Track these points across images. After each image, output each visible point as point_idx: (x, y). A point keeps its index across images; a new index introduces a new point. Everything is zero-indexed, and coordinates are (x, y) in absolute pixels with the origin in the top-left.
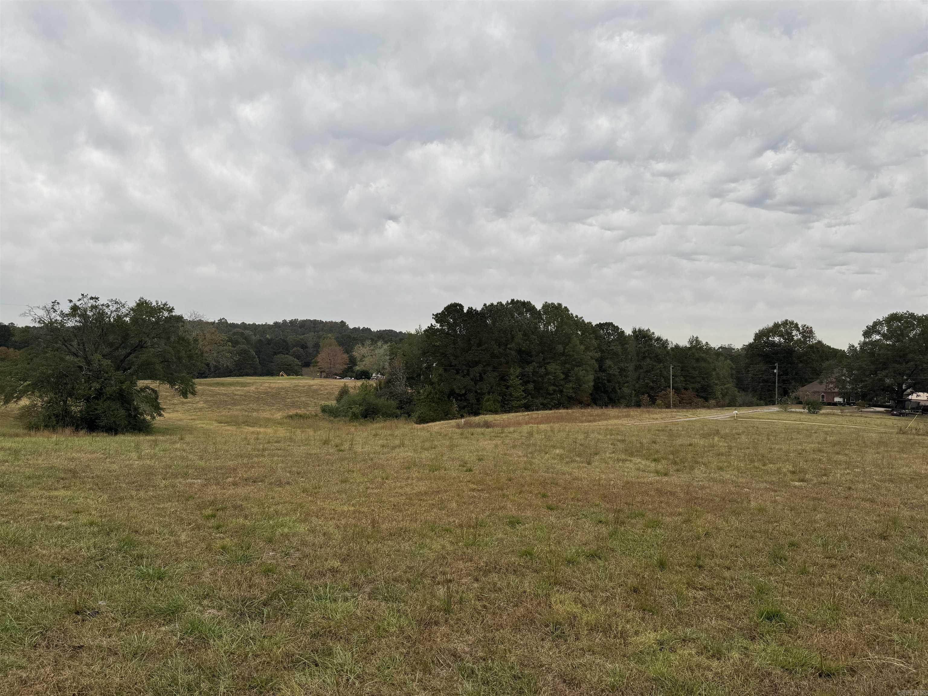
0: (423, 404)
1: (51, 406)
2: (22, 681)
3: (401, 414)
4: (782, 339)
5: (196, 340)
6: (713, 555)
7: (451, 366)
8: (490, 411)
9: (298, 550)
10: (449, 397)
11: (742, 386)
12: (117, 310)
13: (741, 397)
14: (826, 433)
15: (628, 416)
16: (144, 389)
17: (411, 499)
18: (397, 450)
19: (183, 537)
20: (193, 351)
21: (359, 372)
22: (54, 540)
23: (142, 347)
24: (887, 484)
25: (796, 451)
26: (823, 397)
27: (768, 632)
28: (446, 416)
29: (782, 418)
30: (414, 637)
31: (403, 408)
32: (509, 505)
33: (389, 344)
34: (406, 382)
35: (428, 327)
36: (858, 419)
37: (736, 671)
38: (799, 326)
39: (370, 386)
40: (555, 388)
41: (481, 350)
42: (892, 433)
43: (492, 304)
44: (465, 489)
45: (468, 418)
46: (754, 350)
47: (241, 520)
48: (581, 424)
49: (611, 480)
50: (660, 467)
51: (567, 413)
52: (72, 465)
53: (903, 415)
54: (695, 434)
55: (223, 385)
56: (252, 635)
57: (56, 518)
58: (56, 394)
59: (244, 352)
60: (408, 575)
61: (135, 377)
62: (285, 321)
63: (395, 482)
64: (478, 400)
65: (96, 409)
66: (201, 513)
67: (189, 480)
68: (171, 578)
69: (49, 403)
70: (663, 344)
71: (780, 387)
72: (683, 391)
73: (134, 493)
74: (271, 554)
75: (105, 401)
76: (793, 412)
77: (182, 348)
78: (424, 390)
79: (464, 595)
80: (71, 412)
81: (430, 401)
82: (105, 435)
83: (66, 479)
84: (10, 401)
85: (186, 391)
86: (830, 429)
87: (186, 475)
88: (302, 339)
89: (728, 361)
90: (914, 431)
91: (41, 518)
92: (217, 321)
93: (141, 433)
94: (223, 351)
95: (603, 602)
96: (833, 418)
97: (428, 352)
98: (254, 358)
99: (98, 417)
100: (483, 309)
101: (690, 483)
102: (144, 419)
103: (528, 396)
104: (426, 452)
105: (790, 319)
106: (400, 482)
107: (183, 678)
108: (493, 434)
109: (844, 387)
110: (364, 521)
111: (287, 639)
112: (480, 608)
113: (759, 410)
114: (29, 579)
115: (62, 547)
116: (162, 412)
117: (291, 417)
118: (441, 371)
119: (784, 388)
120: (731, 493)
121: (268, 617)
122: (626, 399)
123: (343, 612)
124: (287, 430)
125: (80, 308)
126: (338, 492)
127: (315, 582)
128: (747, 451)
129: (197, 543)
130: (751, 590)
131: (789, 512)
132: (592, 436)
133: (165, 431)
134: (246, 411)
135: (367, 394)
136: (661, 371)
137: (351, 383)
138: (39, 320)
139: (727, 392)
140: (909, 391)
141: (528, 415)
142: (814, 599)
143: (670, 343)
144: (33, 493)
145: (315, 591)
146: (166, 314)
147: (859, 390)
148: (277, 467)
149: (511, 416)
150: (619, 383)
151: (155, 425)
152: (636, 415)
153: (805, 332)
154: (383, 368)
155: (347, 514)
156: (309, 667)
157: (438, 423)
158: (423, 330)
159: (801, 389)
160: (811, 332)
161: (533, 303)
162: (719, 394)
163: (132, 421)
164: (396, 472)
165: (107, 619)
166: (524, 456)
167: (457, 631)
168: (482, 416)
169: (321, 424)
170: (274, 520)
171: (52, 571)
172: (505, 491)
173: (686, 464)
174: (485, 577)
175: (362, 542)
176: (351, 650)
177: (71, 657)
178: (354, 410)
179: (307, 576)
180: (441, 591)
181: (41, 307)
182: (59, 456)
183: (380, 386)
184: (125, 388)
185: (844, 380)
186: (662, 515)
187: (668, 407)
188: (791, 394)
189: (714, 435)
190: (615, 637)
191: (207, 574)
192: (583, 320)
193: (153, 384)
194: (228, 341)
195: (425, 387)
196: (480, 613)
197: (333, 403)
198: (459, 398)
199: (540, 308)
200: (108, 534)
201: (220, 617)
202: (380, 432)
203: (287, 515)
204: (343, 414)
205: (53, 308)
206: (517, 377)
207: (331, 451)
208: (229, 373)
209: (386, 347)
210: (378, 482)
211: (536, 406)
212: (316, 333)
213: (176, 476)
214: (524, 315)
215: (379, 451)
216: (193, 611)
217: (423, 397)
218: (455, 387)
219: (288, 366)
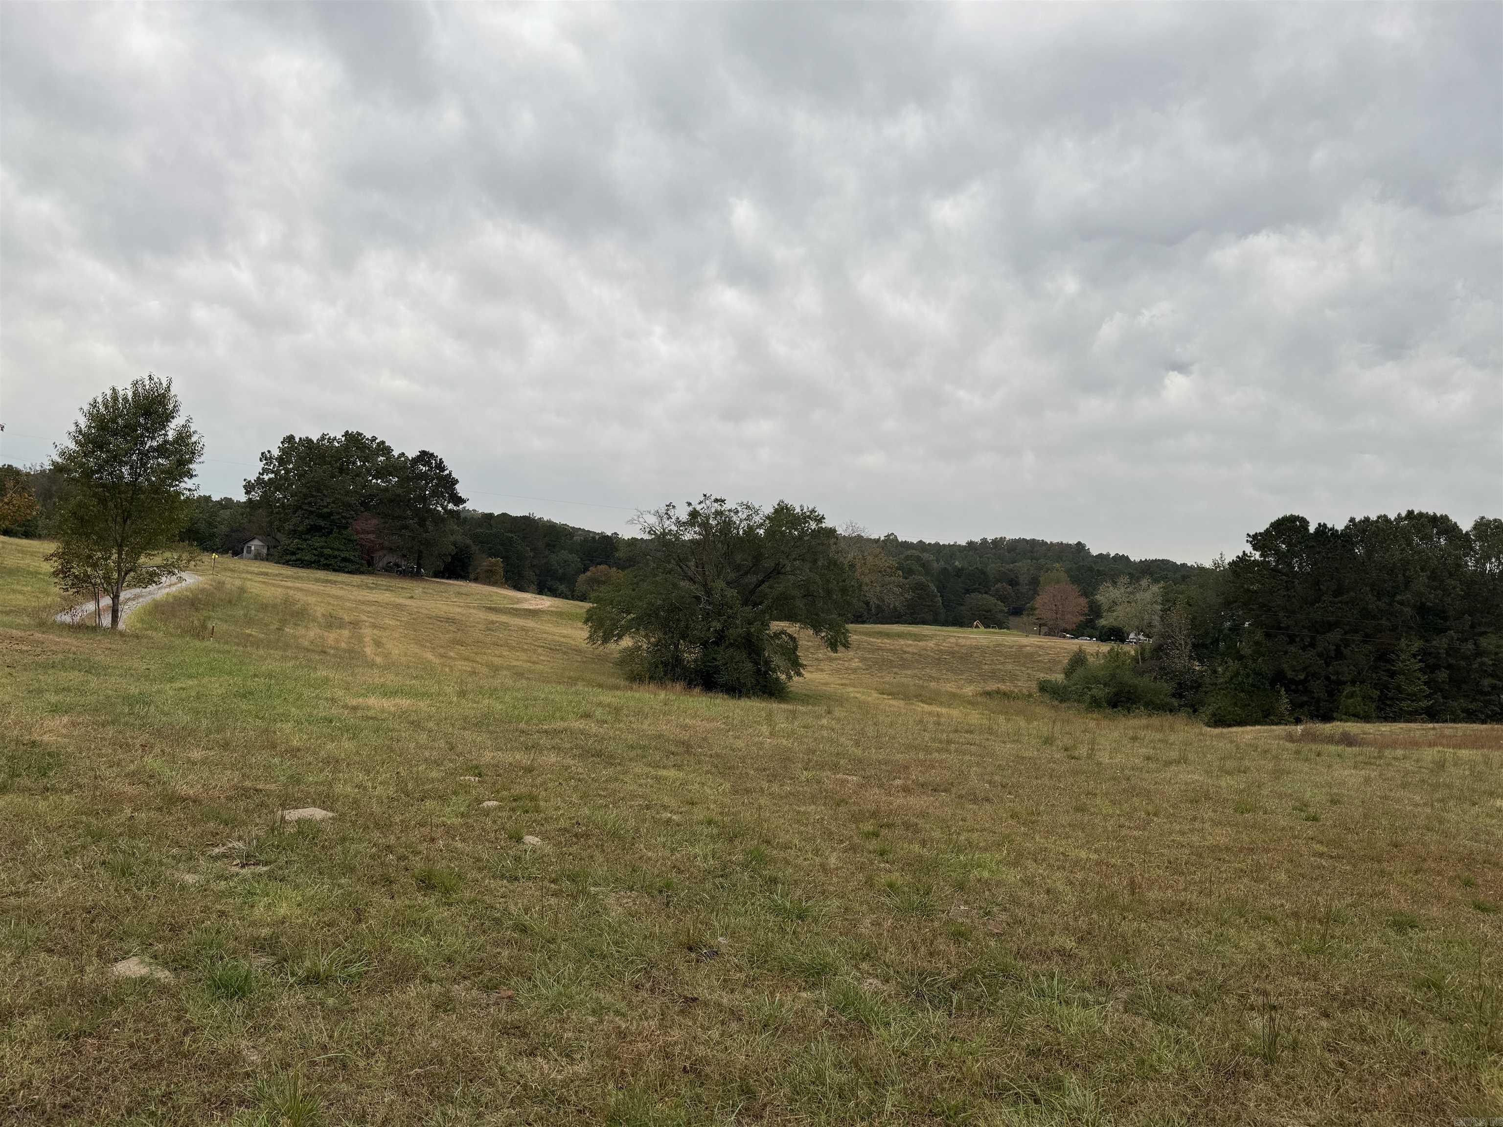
0: (1223, 692)
1: (658, 650)
2: (620, 1033)
3: (1180, 706)
5: (852, 566)
7: (1280, 628)
8: (1354, 715)
9: (1005, 910)
10: (1273, 684)
12: (748, 518)
16: (780, 634)
17: (1200, 856)
18: (1173, 768)
19: (833, 861)
20: (847, 582)
21: (1105, 629)
22: (663, 839)
23: (779, 573)
30: (1206, 1091)
31: (1184, 697)
32: (1393, 892)
33: (1162, 584)
34: (1191, 651)
35: (1238, 557)
39: (1125, 653)
40: (1494, 681)
41: (1340, 602)
43: (1367, 519)
44: (1304, 850)
45: (1310, 725)
47: (916, 848)
52: (685, 736)
55: (888, 635)
56: (934, 1032)
57: (665, 808)
58: (665, 634)
59: (920, 587)
60: (1196, 984)
61: (767, 616)
62: (984, 541)
63: (1171, 823)
64: (1331, 694)
65: (715, 659)
66: (858, 827)
67: (840, 776)
68: (816, 920)
69: (657, 645)
73: (765, 785)
74: (962, 907)
75: (727, 647)
77: (833, 577)
78: (1226, 669)
79: (1301, 1037)
80: (684, 661)
81: (1236, 689)
82: (726, 696)
83: (677, 754)
84: (609, 640)
85: (836, 641)
87: (835, 768)
88: (1011, 570)
91: (647, 805)
92: (882, 538)
93: (773, 699)
94: (890, 583)
97: (1235, 602)
98: (936, 596)
99: (717, 670)
100: (1347, 527)
102: (777, 679)
103: (1434, 693)
104: (1228, 777)
106: (1180, 823)
107: (833, 1076)
108: (1360, 758)
110: (1115, 880)
111: (989, 1049)
112: (1332, 1066)
114: (631, 889)
115: (673, 850)
116: (801, 670)
117: (988, 694)
118: (1259, 636)
121: (959, 1008)
123: (1080, 1023)
124: (983, 714)
125: (700, 515)
126: (1070, 825)
127: (1034, 967)
129: (853, 873)
133: (807, 698)
134: (920, 678)
135: (1118, 667)
137: (1090, 646)
138: (648, 529)
141: (1434, 729)
144: (636, 770)
145: (1035, 981)
146: (813, 525)
148: (969, 771)
151: (792, 689)
154: (1150, 625)
155: (1085, 863)
156: (1025, 1102)
157: (1249, 728)
158: (1227, 562)
161: (1453, 518)
163: (761, 680)
164: (1173, 806)
165: (728, 965)
166: (1425, 804)
167: (1288, 1098)
168: (1339, 723)
169: (1038, 710)
170: (967, 854)
171: (659, 883)
172: (1385, 864)
174: (1342, 1012)
175: (1113, 915)
176: (1094, 1087)
177: (682, 1012)
178: (1095, 692)
179: (1021, 955)
180: (1258, 1023)
181: (652, 512)
182: (668, 722)
183: (1142, 656)
184: (754, 632)
191: (867, 922)
193: (792, 628)
194: (898, 569)
195: (1226, 663)
196: (1333, 1075)
197: (1059, 677)
198: (1293, 687)
199: (1469, 529)
200: (731, 840)
201: (885, 994)
202: (1142, 733)
203: (986, 850)
204: (1076, 697)
205: (667, 514)
206: (1414, 656)
207: (1057, 756)
208: (896, 618)
209: (1157, 590)
210: (1139, 818)
211: (1452, 713)
212: (1034, 561)
213: (821, 766)
214: (1432, 540)
215: (1141, 765)
216: (847, 975)
217: (1222, 680)
218: (1285, 665)
219: (987, 612)
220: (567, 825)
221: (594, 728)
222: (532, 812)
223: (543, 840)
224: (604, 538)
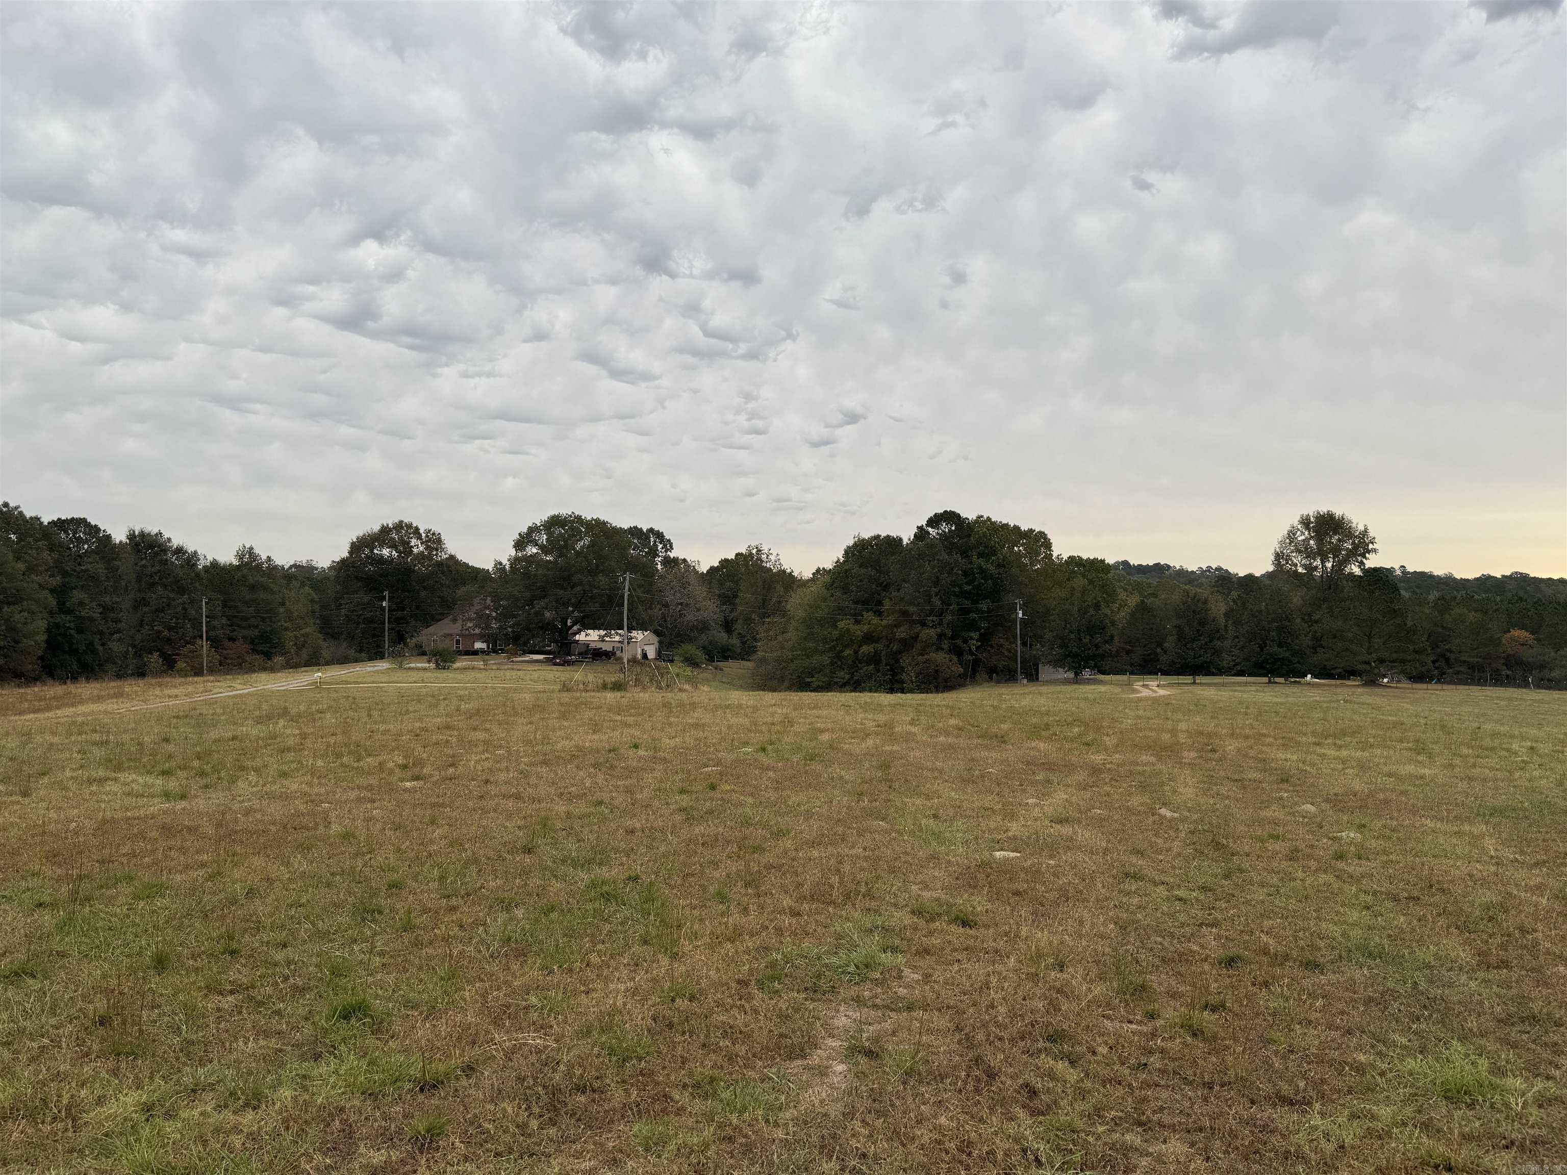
4: (394, 552)
11: (329, 631)
13: (327, 648)
14: (461, 698)
15: (119, 695)
24: (539, 769)
25: (411, 731)
26: (458, 642)
27: (344, 1040)
29: (396, 679)
36: (509, 674)
37: (285, 1121)
38: (421, 531)
42: (553, 691)
46: (349, 570)
48: (17, 717)
49: (73, 821)
50: (172, 785)
53: (568, 663)
54: (245, 718)
70: (189, 560)
71: (392, 629)
72: (227, 643)
76: (413, 668)
86: (466, 693)
89: (307, 588)
90: (581, 686)
95: (33, 1060)
96: (472, 674)
101: (226, 806)
105: (406, 520)
109: (488, 626)
113: (358, 669)
119: (399, 632)
120: (298, 814)
122: (115, 663)
128: (332, 740)
130: (319, 975)
131: (391, 833)
132: (39, 739)
136: (185, 609)
139: (305, 642)
140: (575, 628)
142: (420, 968)
143: (202, 557)
147: (510, 630)
150: (101, 633)
152: (136, 692)
153: (429, 541)
159: (425, 631)
160: (439, 541)
162: (290, 645)
173: (222, 774)
185: (489, 616)
186: (169, 872)
187: (198, 672)
188: (408, 640)
189: (280, 716)
192: (21, 513)
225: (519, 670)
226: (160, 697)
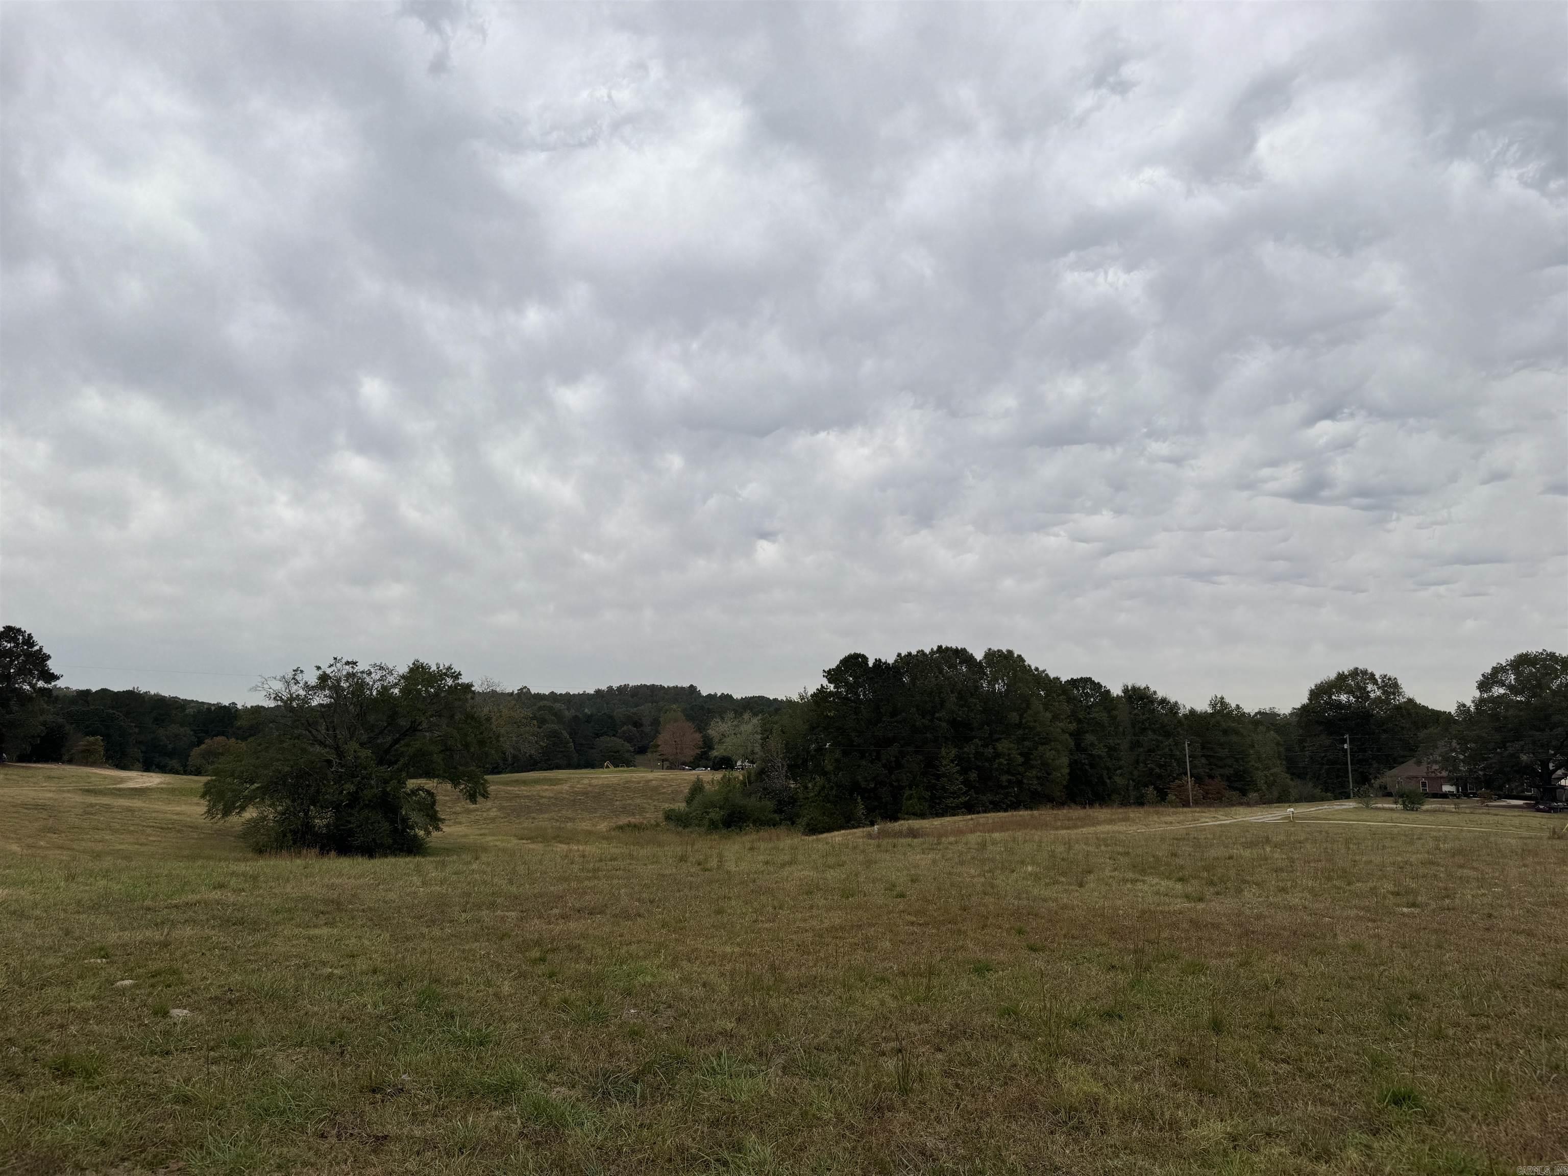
0: (813, 804)
1: (286, 818)
3: (781, 820)
4: (1351, 698)
5: (489, 719)
6: (1293, 1013)
7: (853, 746)
9: (670, 1006)
10: (851, 793)
11: (1295, 771)
12: (382, 679)
13: (1296, 787)
14: (1437, 839)
15: (1126, 819)
16: (417, 791)
17: (821, 936)
18: (788, 868)
19: (506, 988)
20: (485, 734)
21: (717, 760)
23: (415, 731)
24: (1548, 910)
25: (1394, 864)
26: (1424, 784)
27: (1398, 1122)
28: (848, 822)
29: (1363, 817)
30: (860, 1127)
31: (784, 812)
32: (970, 945)
33: (760, 715)
34: (786, 771)
35: (818, 689)
36: (1484, 818)
38: (1377, 677)
39: (735, 778)
40: (1010, 777)
41: (896, 722)
42: (1541, 838)
43: (910, 654)
44: (899, 922)
46: (1309, 716)
47: (582, 966)
48: (1056, 832)
49: (1119, 909)
50: (1189, 889)
51: (1032, 816)
52: (333, 894)
53: (1555, 810)
54: (1234, 844)
55: (524, 782)
56: (623, 1123)
57: (324, 964)
58: (294, 801)
59: (554, 734)
60: (837, 1041)
61: (404, 774)
62: (610, 688)
63: (794, 913)
64: (895, 798)
65: (349, 822)
66: (524, 956)
67: (499, 913)
68: (498, 1044)
69: (284, 814)
70: (1172, 709)
71: (1356, 770)
72: (1207, 780)
73: (425, 930)
74: (632, 1011)
75: (362, 809)
76: (1379, 809)
77: (470, 730)
78: (815, 784)
79: (925, 1070)
80: (314, 827)
81: (823, 801)
82: (363, 857)
83: (328, 913)
84: (231, 812)
85: (475, 792)
86: (1441, 834)
87: (493, 906)
88: (635, 714)
89: (1272, 732)
92: (516, 692)
94: (525, 733)
95: (1136, 1079)
96: (1444, 817)
97: (818, 727)
98: (568, 742)
99: (351, 833)
100: (896, 661)
101: (1239, 910)
102: (416, 836)
103: (969, 790)
104: (832, 871)
105: (1361, 667)
106: (801, 912)
108: (925, 846)
109: (1456, 769)
111: (675, 1128)
112: (951, 1088)
113: (1326, 807)
114: (301, 1045)
115: (340, 1003)
116: (441, 825)
117: (621, 828)
118: (838, 754)
119: (1362, 773)
120: (1305, 924)
121: (643, 1097)
122: (1120, 794)
123: (750, 1091)
124: (620, 845)
125: (330, 678)
126: (713, 926)
127: (703, 1050)
128: (1320, 865)
129: (526, 997)
130: (1361, 1061)
131: (1399, 950)
132: (1077, 847)
133: (449, 850)
134: (557, 820)
135: (730, 791)
136: (1171, 750)
137: (706, 775)
138: (274, 695)
139: (1275, 781)
140: (1559, 772)
141: (972, 819)
142: (1462, 1076)
143: (1181, 707)
144: (285, 932)
145: (704, 1062)
146: (450, 682)
147: (1481, 773)
148: (619, 893)
149: (947, 821)
150: (1108, 769)
151: (431, 844)
152: (1139, 817)
153: (1386, 685)
154: (753, 753)
155: (731, 956)
157: (836, 833)
158: (809, 694)
159: (1389, 773)
160: (1396, 685)
161: (970, 650)
162: (1261, 783)
163: (398, 839)
164: (793, 899)
165: (415, 1099)
166: (979, 875)
167: (923, 1120)
168: (902, 822)
169: (664, 837)
170: (629, 964)
171: (330, 1035)
172: (960, 925)
173: (1229, 884)
174: (951, 1045)
175: (762, 995)
176: (770, 1143)
177: (374, 1151)
178: (712, 815)
179: (690, 1042)
180: (890, 1064)
181: (278, 677)
182: (312, 884)
183: (748, 781)
184: (390, 790)
185: (1455, 759)
186: (1205, 957)
187: (1186, 804)
188: (1373, 781)
189: (1264, 843)
190: (1161, 1130)
191: (547, 1037)
192: (1047, 675)
193: (429, 784)
194: (532, 719)
195: (814, 779)
196: (953, 1095)
197: (681, 806)
198: (866, 795)
199: (981, 658)
200: (399, 985)
201: (573, 1098)
202: (756, 844)
203: (645, 958)
204: (697, 822)
205: (294, 679)
206: (952, 761)
207: (692, 870)
208: (532, 765)
209: (757, 722)
210: (768, 912)
211: (983, 806)
212: (655, 704)
213: (479, 907)
214: (957, 669)
215: (762, 869)
216: (536, 1089)
217: (812, 794)
218: (859, 777)
219: (615, 752)
220: (218, 993)
221: (232, 898)
222: (176, 985)
223: (192, 1011)
224: (220, 708)
225: (1497, 815)
226: (1159, 823)
